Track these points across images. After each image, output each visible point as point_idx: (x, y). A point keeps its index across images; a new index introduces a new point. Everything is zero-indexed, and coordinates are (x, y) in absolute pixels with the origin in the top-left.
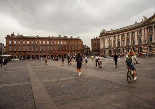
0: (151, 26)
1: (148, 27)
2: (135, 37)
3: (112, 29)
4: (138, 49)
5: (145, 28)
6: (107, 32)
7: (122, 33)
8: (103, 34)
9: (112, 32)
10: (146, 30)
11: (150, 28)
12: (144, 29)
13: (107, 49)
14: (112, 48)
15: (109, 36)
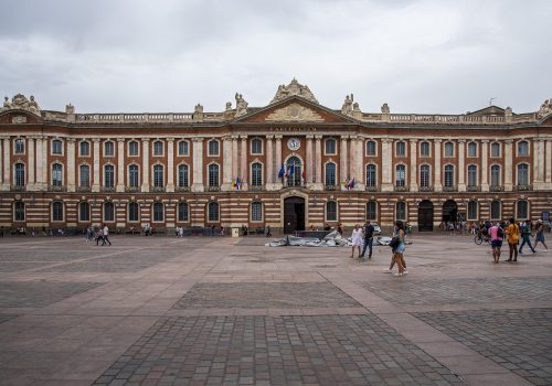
0: (264, 133)
1: (250, 137)
2: (190, 160)
3: (69, 107)
4: (205, 208)
5: (244, 136)
6: (43, 113)
7: (133, 137)
8: (18, 120)
9: (70, 119)
10: (244, 143)
11: (256, 142)
12: (239, 140)
13: (43, 194)
14: (72, 196)
15: (57, 135)
